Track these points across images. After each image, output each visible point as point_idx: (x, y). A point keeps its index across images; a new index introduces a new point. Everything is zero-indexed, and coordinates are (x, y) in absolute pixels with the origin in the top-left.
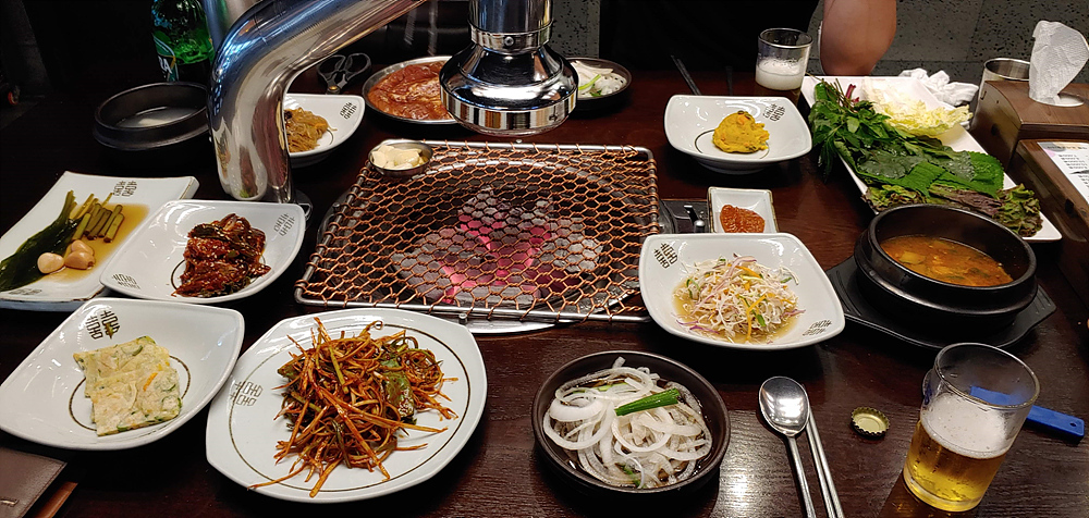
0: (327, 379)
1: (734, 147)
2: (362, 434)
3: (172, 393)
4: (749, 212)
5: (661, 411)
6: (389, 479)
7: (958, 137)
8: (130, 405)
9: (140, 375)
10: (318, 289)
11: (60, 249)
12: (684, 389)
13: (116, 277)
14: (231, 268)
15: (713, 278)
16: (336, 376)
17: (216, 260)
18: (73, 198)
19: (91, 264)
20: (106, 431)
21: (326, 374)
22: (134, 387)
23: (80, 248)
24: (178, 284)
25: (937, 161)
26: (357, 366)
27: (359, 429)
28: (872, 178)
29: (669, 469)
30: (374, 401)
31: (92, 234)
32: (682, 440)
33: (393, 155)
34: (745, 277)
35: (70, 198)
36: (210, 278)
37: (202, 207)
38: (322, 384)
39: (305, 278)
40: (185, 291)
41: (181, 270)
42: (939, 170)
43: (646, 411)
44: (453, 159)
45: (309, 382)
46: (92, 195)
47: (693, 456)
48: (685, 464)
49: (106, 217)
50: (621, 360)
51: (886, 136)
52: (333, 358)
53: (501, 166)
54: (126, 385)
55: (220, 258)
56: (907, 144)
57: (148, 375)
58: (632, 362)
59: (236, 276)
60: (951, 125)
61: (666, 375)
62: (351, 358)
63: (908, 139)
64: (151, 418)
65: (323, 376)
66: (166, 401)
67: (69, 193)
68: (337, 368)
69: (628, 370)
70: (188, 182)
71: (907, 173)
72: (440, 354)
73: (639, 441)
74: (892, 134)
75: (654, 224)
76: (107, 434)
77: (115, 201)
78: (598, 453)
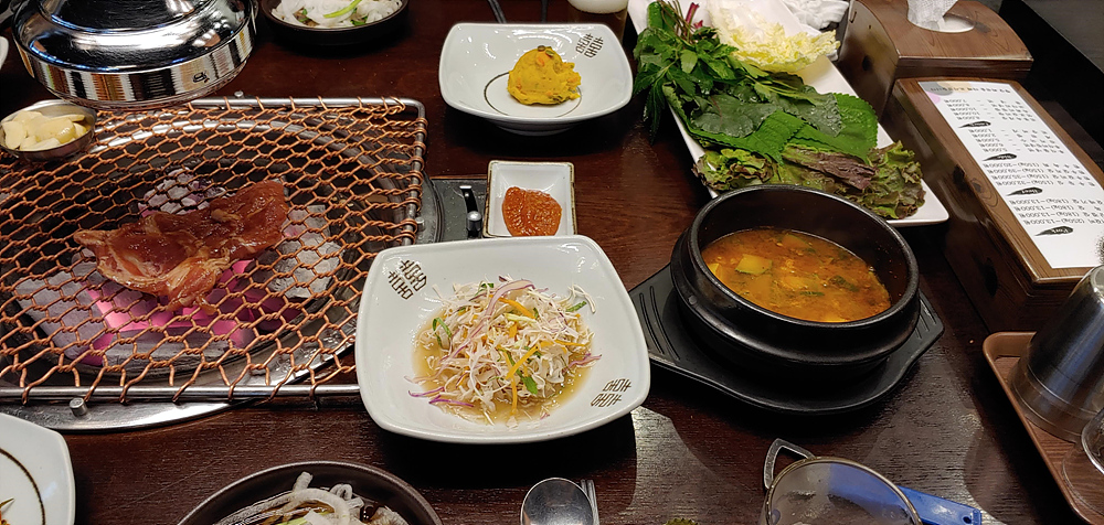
1: (533, 98)
7: (823, 72)
15: (469, 317)
25: (795, 109)
28: (708, 139)
33: (37, 126)
34: (512, 316)
42: (796, 123)
50: (306, 477)
51: (731, 76)
56: (758, 86)
58: (323, 479)
60: (813, 57)
61: (374, 498)
63: (760, 79)
69: (315, 494)
71: (756, 129)
74: (739, 74)
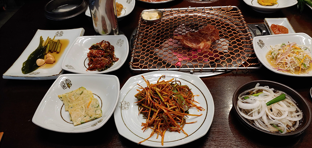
0: (156, 99)
1: (267, 4)
2: (174, 119)
3: (98, 108)
4: (281, 26)
5: (281, 102)
6: (188, 136)
8: (83, 113)
9: (85, 102)
10: (138, 65)
11: (42, 57)
12: (285, 93)
13: (67, 66)
14: (106, 60)
15: (282, 51)
16: (160, 98)
17: (101, 57)
18: (42, 38)
19: (54, 62)
20: (77, 124)
21: (156, 97)
22: (84, 107)
23: (50, 56)
24: (88, 67)
26: (166, 93)
27: (173, 117)
29: (291, 124)
30: (176, 107)
31: (52, 51)
32: (291, 113)
33: (149, 15)
34: (296, 50)
35: (41, 38)
36: (99, 64)
37: (90, 38)
38: (155, 101)
39: (132, 61)
40: (91, 69)
41: (87, 62)
43: (276, 103)
44: (168, 15)
45: (150, 101)
46: (48, 37)
47: (297, 119)
48: (296, 122)
49: (55, 44)
50: (258, 84)
52: (157, 91)
53: (187, 16)
54: (80, 106)
55: (102, 56)
57: (88, 102)
58: (262, 85)
59: (109, 62)
61: (276, 88)
62: (163, 91)
64: (92, 118)
65: (154, 98)
66: (97, 111)
67: (41, 37)
68: (160, 95)
69: (261, 88)
70: (81, 30)
72: (190, 87)
73: (275, 114)
75: (249, 33)
76: (77, 125)
77: (57, 39)
78: (262, 120)
